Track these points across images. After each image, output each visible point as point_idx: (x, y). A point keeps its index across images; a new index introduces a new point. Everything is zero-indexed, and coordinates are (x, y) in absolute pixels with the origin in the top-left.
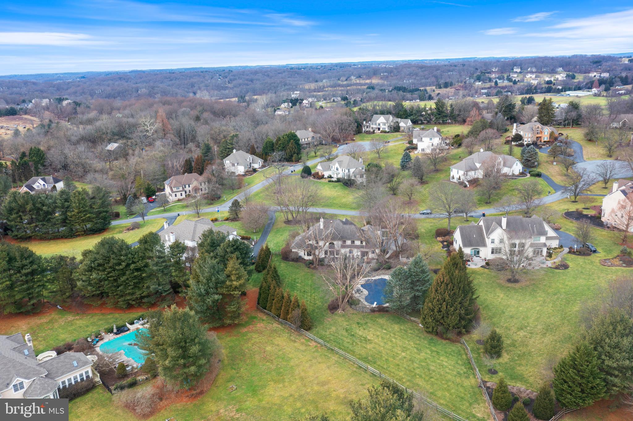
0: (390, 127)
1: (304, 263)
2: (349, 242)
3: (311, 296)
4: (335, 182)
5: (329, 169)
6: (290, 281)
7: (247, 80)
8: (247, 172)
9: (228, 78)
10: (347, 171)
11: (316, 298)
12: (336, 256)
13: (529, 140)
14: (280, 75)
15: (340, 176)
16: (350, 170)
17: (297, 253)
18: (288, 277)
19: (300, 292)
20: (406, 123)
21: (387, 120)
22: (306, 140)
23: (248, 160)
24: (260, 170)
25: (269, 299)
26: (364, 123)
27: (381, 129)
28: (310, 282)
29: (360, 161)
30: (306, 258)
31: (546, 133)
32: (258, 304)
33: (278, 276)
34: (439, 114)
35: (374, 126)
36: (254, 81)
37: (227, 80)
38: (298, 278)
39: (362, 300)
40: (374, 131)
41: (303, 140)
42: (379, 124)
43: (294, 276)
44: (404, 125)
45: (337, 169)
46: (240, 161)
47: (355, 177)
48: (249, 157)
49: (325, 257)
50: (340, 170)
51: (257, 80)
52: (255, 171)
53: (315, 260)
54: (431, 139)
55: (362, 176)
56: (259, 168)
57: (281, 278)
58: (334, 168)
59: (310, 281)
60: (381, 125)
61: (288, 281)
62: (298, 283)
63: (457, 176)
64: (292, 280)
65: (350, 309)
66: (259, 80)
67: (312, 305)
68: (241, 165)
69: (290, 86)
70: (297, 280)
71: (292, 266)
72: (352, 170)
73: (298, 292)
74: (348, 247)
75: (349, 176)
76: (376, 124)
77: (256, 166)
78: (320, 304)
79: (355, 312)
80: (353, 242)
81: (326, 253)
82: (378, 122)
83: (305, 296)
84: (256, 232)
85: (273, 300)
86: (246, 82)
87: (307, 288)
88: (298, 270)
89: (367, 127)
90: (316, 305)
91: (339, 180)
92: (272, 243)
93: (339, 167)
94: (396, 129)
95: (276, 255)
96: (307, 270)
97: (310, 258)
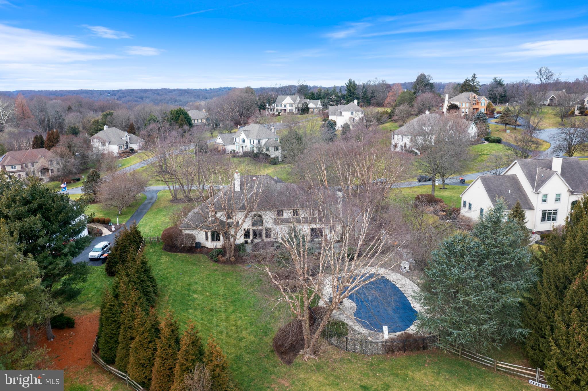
0: (298, 109)
1: (207, 254)
2: (287, 214)
3: (227, 320)
4: (241, 156)
5: (232, 142)
6: (179, 288)
7: (137, 97)
8: (123, 153)
9: (117, 95)
10: (256, 142)
11: (239, 323)
12: (266, 240)
13: (467, 110)
14: (170, 93)
15: (248, 149)
16: (261, 141)
17: (192, 237)
18: (173, 282)
19: (203, 311)
20: (316, 104)
21: (294, 101)
22: (200, 121)
23: (124, 139)
24: (140, 151)
25: (121, 337)
26: (268, 105)
27: (288, 111)
28: (221, 290)
29: (272, 130)
30: (210, 244)
31: (483, 104)
32: (97, 350)
33: (151, 279)
34: (351, 96)
35: (279, 108)
36: (144, 99)
37: (116, 97)
38: (196, 283)
39: (350, 323)
40: (279, 113)
41: (196, 121)
42: (285, 106)
43: (186, 279)
44: (314, 106)
45: (243, 141)
46: (113, 140)
47: (268, 150)
48: (126, 136)
49: (246, 242)
50: (247, 141)
51: (146, 97)
52: (132, 151)
53: (227, 247)
54: (352, 113)
55: (276, 149)
56: (140, 150)
57: (160, 285)
58: (239, 141)
59: (222, 288)
60: (288, 106)
61: (174, 290)
62: (195, 292)
63: (401, 143)
64: (182, 287)
65: (330, 348)
66: (149, 97)
67: (233, 342)
68: (114, 144)
69: (180, 103)
70: (194, 287)
71: (183, 261)
72: (263, 142)
73: (198, 313)
74: (287, 221)
75: (260, 149)
76: (281, 106)
77: (135, 147)
78: (252, 338)
79: (343, 354)
80: (295, 213)
81: (247, 235)
82: (284, 103)
83: (215, 320)
84: (121, 214)
85: (132, 338)
86: (136, 99)
87: (217, 303)
88: (195, 267)
89: (271, 110)
90: (243, 344)
91: (246, 155)
92: (148, 227)
93: (245, 138)
94: (305, 110)
95: (153, 243)
96: (213, 266)
97: (219, 244)
